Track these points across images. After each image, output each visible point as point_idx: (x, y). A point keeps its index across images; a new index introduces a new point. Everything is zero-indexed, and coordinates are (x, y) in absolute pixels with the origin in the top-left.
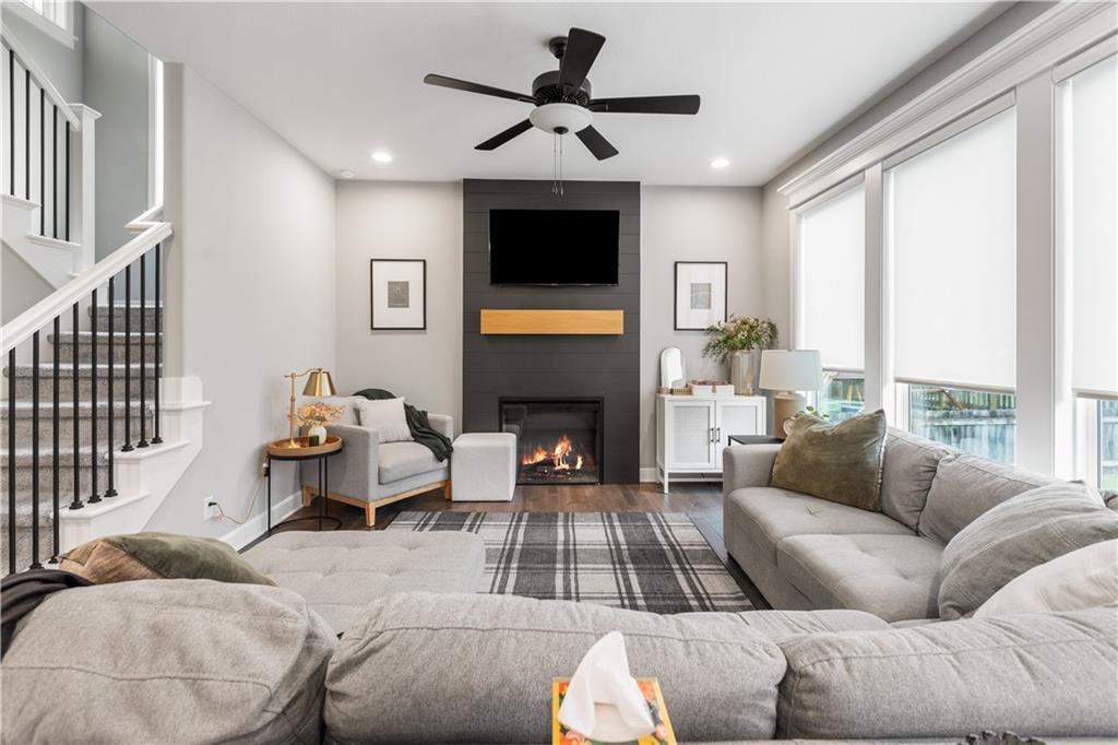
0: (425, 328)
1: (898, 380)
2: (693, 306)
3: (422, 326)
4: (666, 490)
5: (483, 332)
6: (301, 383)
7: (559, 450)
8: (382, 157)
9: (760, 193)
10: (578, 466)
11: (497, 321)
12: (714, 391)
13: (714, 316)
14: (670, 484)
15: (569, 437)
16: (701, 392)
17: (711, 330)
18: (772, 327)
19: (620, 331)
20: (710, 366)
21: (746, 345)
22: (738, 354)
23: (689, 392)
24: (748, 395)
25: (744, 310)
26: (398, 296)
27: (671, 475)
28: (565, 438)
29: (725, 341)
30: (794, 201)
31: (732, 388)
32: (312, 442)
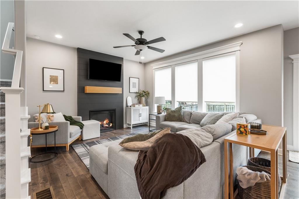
0: (64, 91)
1: (177, 101)
2: (133, 87)
3: (63, 90)
4: (132, 128)
5: (85, 93)
7: (105, 122)
8: (59, 37)
9: (145, 64)
10: (111, 125)
11: (90, 89)
12: (139, 106)
13: (135, 90)
14: (132, 127)
15: (108, 119)
16: (137, 106)
17: (137, 93)
19: (121, 92)
20: (136, 101)
21: (143, 96)
22: (142, 98)
23: (134, 106)
24: (145, 106)
25: (142, 89)
26: (54, 80)
27: (133, 125)
28: (107, 119)
29: (139, 95)
30: (154, 68)
31: (142, 105)
32: (47, 128)
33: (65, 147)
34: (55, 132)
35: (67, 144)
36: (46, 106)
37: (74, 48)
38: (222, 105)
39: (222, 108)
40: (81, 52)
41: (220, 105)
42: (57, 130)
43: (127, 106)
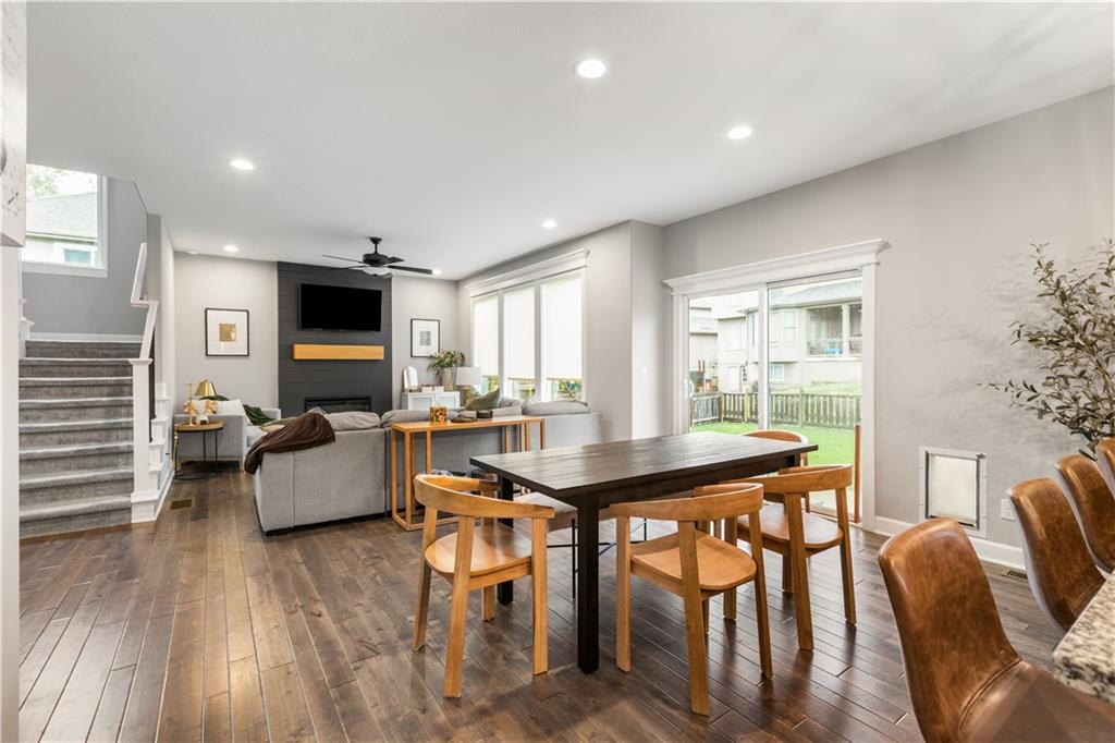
0: (248, 355)
1: (509, 379)
2: (421, 344)
3: (246, 354)
5: (294, 358)
6: (195, 389)
9: (456, 284)
11: (303, 351)
12: (433, 390)
13: (433, 350)
16: (427, 391)
17: (431, 357)
18: (463, 356)
19: (382, 358)
20: (430, 377)
21: (449, 365)
22: (445, 370)
23: (420, 391)
24: (451, 391)
25: (448, 347)
26: (226, 333)
29: (439, 363)
30: (472, 294)
31: (442, 388)
32: (203, 423)
33: (238, 462)
34: (216, 430)
35: (241, 457)
36: (202, 385)
37: (271, 263)
38: (792, 396)
39: (792, 406)
40: (284, 269)
41: (787, 396)
42: (221, 428)
43: (403, 390)
